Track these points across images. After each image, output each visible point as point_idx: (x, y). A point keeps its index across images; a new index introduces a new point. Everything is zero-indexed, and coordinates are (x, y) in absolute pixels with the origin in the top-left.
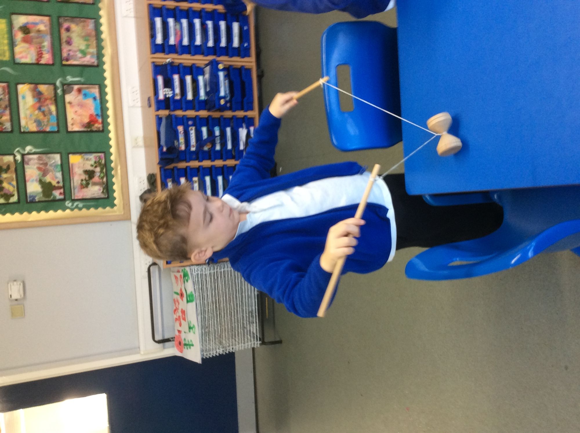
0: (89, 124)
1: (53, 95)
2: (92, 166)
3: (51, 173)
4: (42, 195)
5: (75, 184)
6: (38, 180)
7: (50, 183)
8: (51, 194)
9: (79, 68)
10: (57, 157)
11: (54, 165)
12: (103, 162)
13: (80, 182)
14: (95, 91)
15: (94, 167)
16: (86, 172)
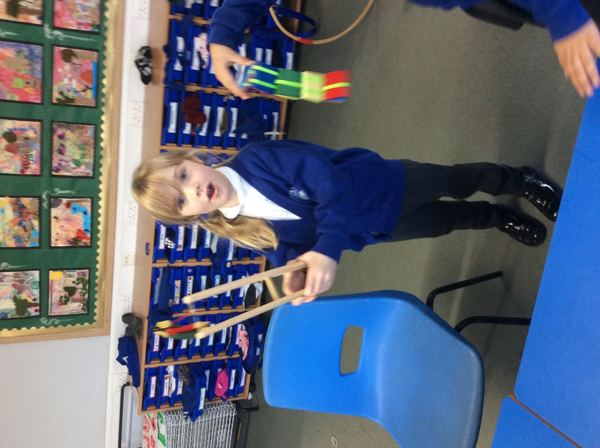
0: (76, 240)
1: (37, 210)
2: (74, 282)
3: (27, 290)
4: (15, 313)
5: (53, 301)
6: (13, 297)
7: (26, 301)
8: (26, 311)
9: (70, 179)
10: (36, 274)
11: (32, 281)
12: (87, 278)
13: (58, 298)
14: (87, 205)
15: (76, 284)
16: (66, 289)
